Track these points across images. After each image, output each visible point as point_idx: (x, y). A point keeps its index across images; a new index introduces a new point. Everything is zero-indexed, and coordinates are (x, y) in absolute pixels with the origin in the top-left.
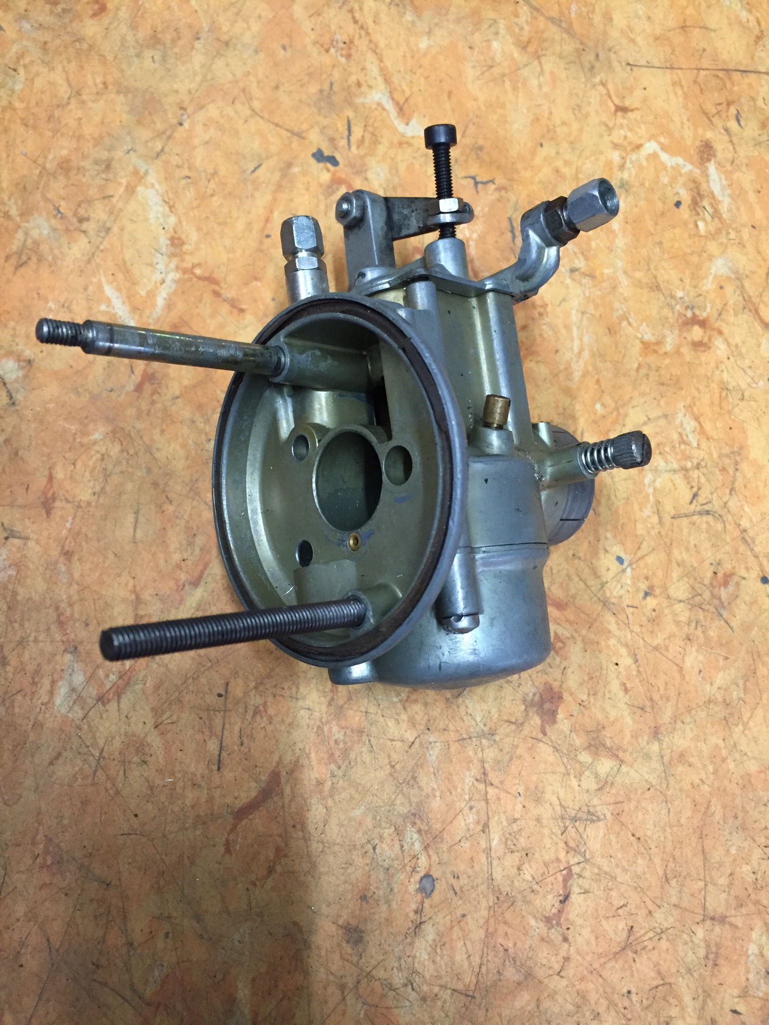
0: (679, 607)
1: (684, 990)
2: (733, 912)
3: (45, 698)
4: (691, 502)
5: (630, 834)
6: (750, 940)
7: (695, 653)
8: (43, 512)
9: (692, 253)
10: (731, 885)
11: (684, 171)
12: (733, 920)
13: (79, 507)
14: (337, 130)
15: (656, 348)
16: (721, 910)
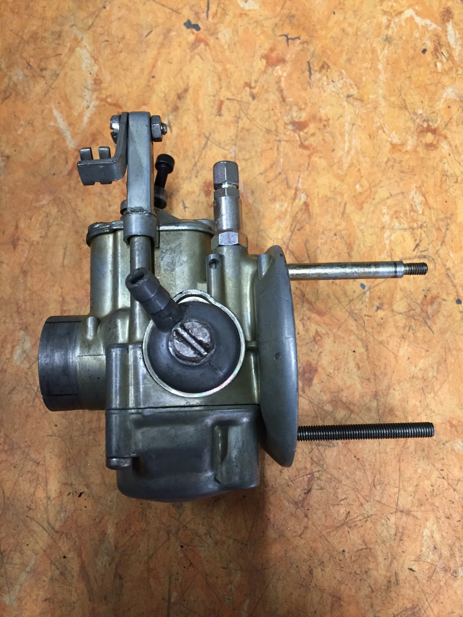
0: (398, 317)
1: (379, 553)
2: (416, 509)
3: (8, 356)
4: (414, 250)
5: (353, 456)
6: (425, 527)
7: (406, 347)
8: (12, 247)
9: (431, 84)
10: (415, 492)
11: (430, 29)
12: (415, 514)
13: (32, 244)
14: (200, 7)
15: (400, 148)
16: (408, 506)
